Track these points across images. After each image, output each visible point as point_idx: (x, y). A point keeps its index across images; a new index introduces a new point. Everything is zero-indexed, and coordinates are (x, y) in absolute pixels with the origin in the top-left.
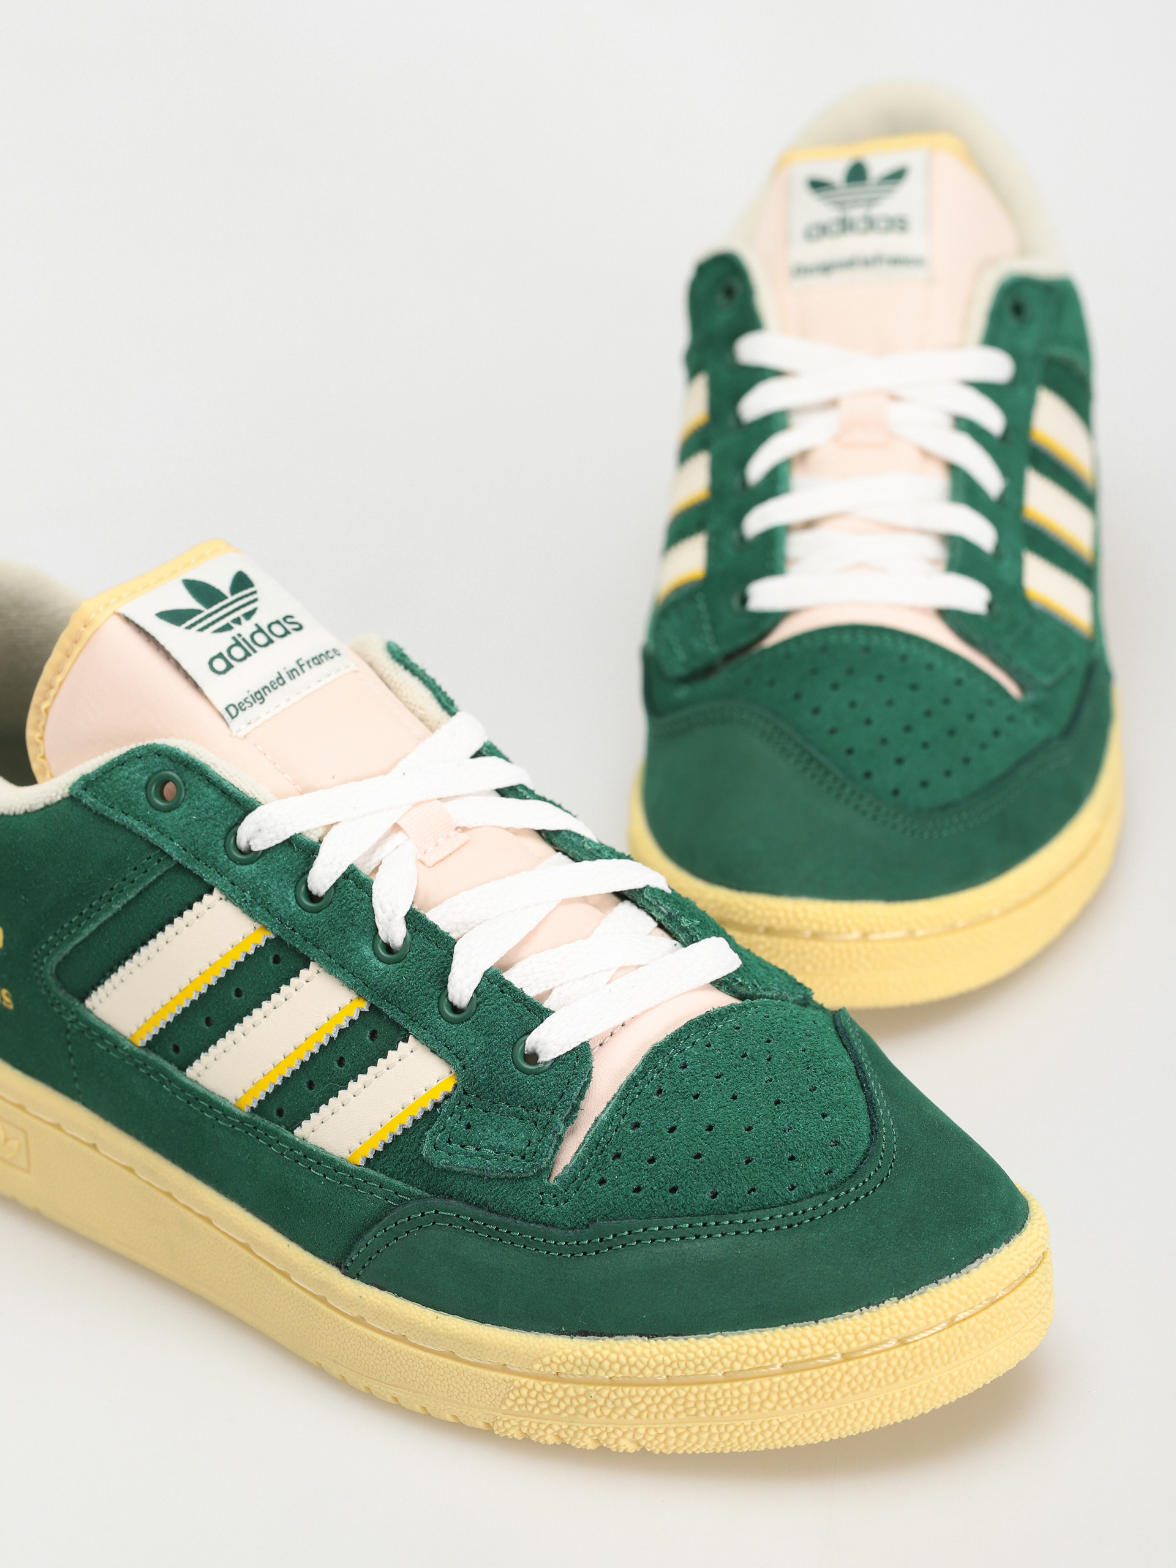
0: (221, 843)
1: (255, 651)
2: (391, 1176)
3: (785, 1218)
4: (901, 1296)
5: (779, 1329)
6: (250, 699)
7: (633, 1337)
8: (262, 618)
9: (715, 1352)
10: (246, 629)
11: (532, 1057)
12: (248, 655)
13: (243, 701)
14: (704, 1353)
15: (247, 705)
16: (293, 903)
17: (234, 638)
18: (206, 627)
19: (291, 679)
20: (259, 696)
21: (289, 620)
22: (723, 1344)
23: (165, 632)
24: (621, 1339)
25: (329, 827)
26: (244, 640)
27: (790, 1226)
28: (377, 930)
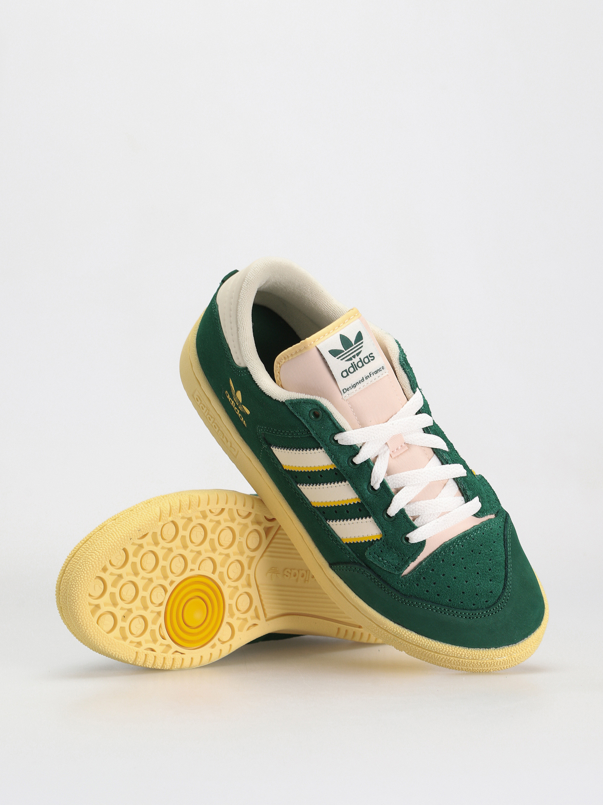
0: (329, 437)
1: (357, 369)
2: (354, 552)
3: (469, 615)
4: (496, 648)
5: (457, 647)
6: (351, 387)
7: (413, 632)
8: (362, 356)
9: (436, 647)
10: (356, 360)
11: (407, 539)
12: (355, 371)
13: (349, 388)
14: (433, 646)
15: (350, 389)
16: (347, 463)
17: (352, 364)
18: (344, 359)
19: (366, 379)
20: (354, 386)
21: (371, 355)
22: (439, 645)
23: (330, 358)
24: (409, 631)
25: (364, 443)
26: (355, 365)
27: (470, 618)
28: (370, 482)
